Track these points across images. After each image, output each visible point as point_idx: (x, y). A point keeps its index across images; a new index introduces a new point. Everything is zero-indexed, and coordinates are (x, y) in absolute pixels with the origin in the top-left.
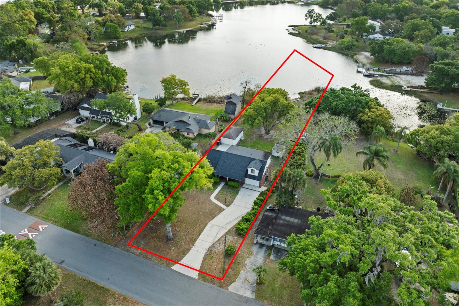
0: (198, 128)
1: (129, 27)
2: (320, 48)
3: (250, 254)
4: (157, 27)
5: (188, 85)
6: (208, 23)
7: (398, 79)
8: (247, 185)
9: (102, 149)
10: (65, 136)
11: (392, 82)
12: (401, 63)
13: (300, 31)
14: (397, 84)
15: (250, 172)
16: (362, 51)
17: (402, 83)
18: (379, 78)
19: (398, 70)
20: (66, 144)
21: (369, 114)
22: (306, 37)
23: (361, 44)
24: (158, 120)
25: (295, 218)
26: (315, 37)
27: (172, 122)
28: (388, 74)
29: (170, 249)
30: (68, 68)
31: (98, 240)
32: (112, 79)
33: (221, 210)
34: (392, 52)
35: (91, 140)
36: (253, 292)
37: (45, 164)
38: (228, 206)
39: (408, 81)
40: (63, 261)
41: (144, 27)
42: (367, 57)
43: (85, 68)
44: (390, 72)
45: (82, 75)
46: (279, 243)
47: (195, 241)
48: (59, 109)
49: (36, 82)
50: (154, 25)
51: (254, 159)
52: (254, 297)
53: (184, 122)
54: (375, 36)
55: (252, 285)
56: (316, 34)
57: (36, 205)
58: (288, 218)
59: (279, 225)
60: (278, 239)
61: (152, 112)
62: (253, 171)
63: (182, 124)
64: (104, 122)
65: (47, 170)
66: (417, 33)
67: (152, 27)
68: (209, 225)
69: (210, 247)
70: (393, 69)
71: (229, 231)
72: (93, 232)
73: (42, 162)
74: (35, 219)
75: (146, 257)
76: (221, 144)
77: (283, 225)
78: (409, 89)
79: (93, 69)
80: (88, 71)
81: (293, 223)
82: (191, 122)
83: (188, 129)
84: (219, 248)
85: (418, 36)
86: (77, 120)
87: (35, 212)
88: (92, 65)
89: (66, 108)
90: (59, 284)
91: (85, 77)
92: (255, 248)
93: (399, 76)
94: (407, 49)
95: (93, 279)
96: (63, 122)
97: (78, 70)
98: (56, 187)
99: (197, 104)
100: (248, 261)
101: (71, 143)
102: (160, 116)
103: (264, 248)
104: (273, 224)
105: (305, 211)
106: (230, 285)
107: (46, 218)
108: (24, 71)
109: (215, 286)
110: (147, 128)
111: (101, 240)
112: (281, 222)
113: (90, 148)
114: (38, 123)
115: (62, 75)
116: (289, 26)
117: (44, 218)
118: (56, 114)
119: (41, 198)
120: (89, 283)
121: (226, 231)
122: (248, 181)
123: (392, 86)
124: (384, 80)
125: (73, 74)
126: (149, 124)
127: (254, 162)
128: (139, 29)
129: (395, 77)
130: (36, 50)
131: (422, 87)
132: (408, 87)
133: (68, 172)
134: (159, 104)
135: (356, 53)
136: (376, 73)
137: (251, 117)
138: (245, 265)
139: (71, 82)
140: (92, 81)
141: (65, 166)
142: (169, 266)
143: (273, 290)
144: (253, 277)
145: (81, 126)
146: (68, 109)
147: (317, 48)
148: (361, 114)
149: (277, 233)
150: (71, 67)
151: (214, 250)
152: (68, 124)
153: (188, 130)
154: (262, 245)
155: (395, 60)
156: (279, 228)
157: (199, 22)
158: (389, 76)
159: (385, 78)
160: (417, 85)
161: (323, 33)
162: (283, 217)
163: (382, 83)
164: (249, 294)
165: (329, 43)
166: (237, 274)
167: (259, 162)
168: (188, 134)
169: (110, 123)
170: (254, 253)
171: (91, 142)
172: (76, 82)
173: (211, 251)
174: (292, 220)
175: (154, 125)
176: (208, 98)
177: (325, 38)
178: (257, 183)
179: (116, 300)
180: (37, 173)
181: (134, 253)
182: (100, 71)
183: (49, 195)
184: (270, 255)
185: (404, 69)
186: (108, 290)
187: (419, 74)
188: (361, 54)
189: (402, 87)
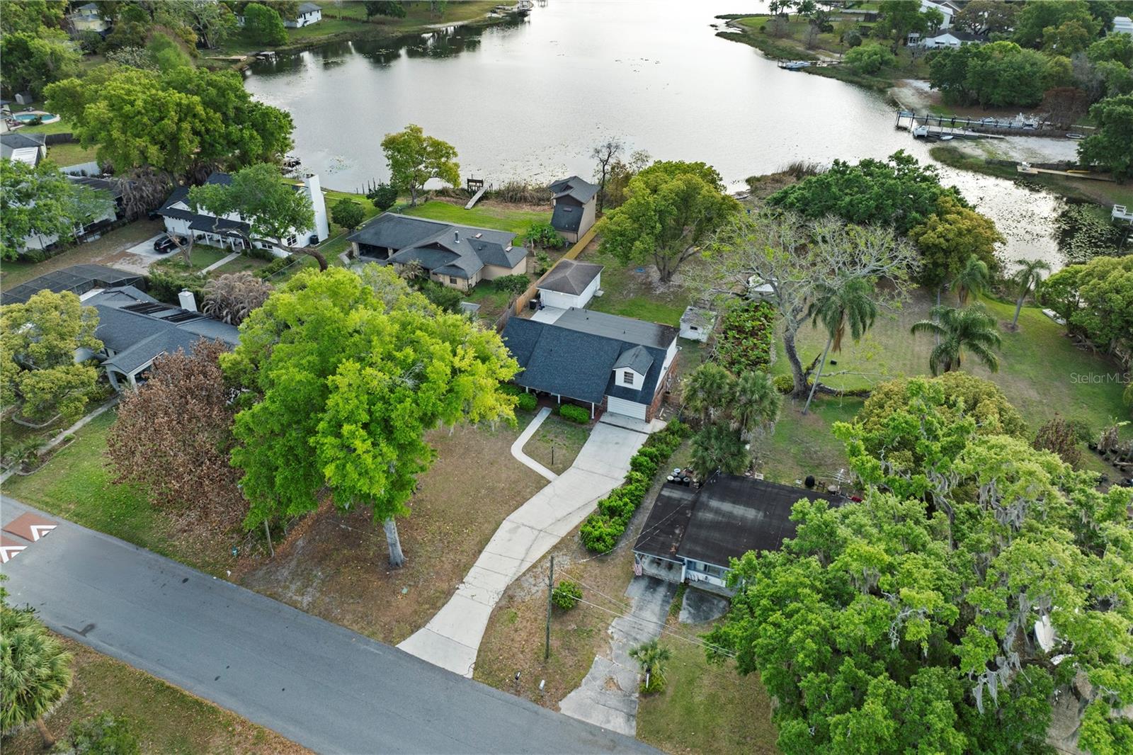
0: (479, 264)
1: (308, 16)
2: (798, 70)
3: (622, 607)
4: (379, 17)
5: (455, 154)
6: (509, 8)
7: (1003, 145)
8: (612, 414)
9: (217, 318)
10: (121, 284)
11: (989, 152)
12: (1010, 107)
13: (746, 28)
14: (1004, 158)
15: (620, 381)
16: (909, 78)
17: (1016, 156)
18: (954, 144)
19: (1004, 123)
20: (118, 304)
21: (940, 229)
22: (762, 42)
23: (904, 59)
24: (373, 242)
25: (748, 504)
26: (784, 43)
27: (410, 248)
28: (977, 134)
29: (395, 593)
30: (132, 104)
31: (194, 566)
32: (252, 137)
33: (541, 483)
34: (989, 77)
35: (188, 294)
36: (629, 716)
37: (55, 358)
38: (559, 472)
39: (1031, 152)
40: (91, 627)
41: (344, 18)
42: (920, 92)
43: (179, 105)
44: (983, 129)
45: (169, 124)
46: (702, 576)
47: (467, 568)
48: (109, 214)
49: (56, 150)
50: (371, 14)
51: (632, 346)
52: (633, 732)
53: (443, 248)
54: (939, 39)
55: (627, 695)
56: (788, 36)
57: (27, 468)
58: (727, 507)
59: (702, 525)
60: (701, 564)
61: (358, 223)
62: (628, 378)
63: (437, 255)
64: (229, 250)
65: (58, 373)
66: (1050, 29)
67: (365, 17)
68: (506, 525)
69: (508, 588)
70: (989, 121)
71: (563, 540)
72: (180, 543)
73: (44, 351)
74: (22, 508)
75: (326, 615)
76: (542, 308)
77: (714, 526)
78: (1035, 171)
79: (200, 109)
80: (186, 112)
81: (743, 519)
82: (460, 247)
83: (454, 266)
84: (534, 590)
85: (1052, 38)
86: (157, 245)
87: (26, 487)
88: (196, 99)
89: (129, 213)
90: (64, 696)
91: (179, 129)
92: (635, 591)
93: (1007, 138)
94: (1028, 67)
95: (171, 678)
96: (120, 249)
97: (158, 109)
98: (88, 419)
99: (480, 207)
100: (616, 628)
101: (133, 303)
102: (377, 234)
103: (662, 591)
104: (686, 523)
105: (773, 486)
106: (564, 695)
107: (54, 506)
108: (27, 121)
109: (521, 700)
111: (203, 567)
112: (709, 516)
113: (185, 316)
114: (49, 252)
115: (117, 124)
116: (718, 17)
117: (47, 504)
118: (104, 228)
119: (43, 450)
120: (162, 689)
121: (555, 541)
122: (614, 403)
123: (989, 162)
124: (968, 148)
125: (145, 120)
126: (350, 256)
127: (633, 351)
128: (334, 22)
129: (996, 142)
130: (58, 68)
131: (1069, 166)
132: (1033, 166)
133: (121, 378)
134: (376, 204)
135: (893, 81)
136: (945, 130)
137: (621, 235)
138: (607, 639)
139: (140, 142)
140: (197, 139)
141: (114, 363)
142: (390, 641)
143: (689, 711)
144: (629, 673)
145: (167, 260)
146: (136, 217)
147: (791, 69)
148: (918, 229)
149: (698, 549)
150: (139, 103)
151: (520, 594)
152: (134, 255)
153: (453, 271)
154: (654, 582)
155: (996, 97)
156: (704, 533)
157: (487, 7)
158: (980, 138)
159: (970, 143)
160: (1055, 160)
161: (806, 32)
162: (714, 503)
163: (963, 156)
164: (619, 724)
165: (822, 58)
166: (584, 667)
167: (644, 352)
168: (452, 281)
169: (245, 253)
170: (633, 603)
171: (187, 300)
172: (154, 141)
173: (511, 598)
174: (739, 511)
175: (364, 258)
176: (508, 190)
177: (811, 46)
178: (639, 410)
179: (236, 739)
180: (28, 380)
181: (294, 604)
182: (218, 115)
183: (67, 440)
184: (677, 609)
185: (1020, 120)
186: (214, 711)
187: (1059, 133)
188: (905, 85)
189: (1015, 164)
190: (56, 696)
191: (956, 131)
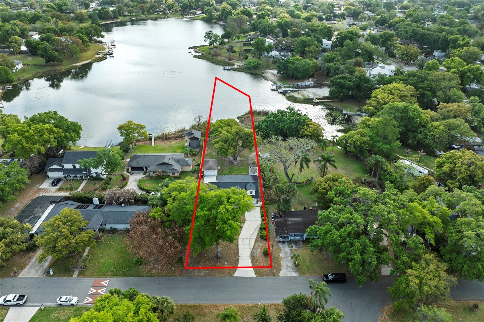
0: (180, 166)
1: (17, 66)
2: (230, 70)
3: (280, 250)
4: (52, 63)
6: (104, 52)
7: (306, 92)
11: (303, 96)
12: (303, 78)
13: (202, 52)
14: (307, 97)
15: (249, 194)
16: (267, 69)
17: (311, 96)
18: (292, 94)
19: (303, 84)
22: (212, 59)
23: (262, 61)
24: (137, 166)
25: (297, 217)
26: (219, 58)
27: (154, 166)
28: (297, 89)
30: (28, 132)
31: (163, 276)
33: (240, 227)
34: (296, 69)
36: (296, 272)
38: (243, 223)
39: (315, 94)
41: (34, 65)
42: (274, 75)
43: (47, 129)
44: (297, 87)
45: (45, 137)
46: (293, 238)
47: (238, 253)
50: (47, 62)
51: (248, 183)
52: (298, 275)
53: (166, 164)
54: (273, 53)
55: (293, 268)
56: (220, 55)
58: (293, 219)
59: (289, 225)
60: (293, 234)
62: (251, 192)
63: (165, 166)
64: (82, 179)
67: (45, 64)
68: (240, 240)
69: (251, 254)
70: (299, 84)
71: (256, 239)
75: (210, 275)
76: (205, 176)
77: (293, 224)
78: (318, 101)
79: (54, 129)
81: (298, 221)
82: (172, 162)
84: (257, 253)
85: (308, 52)
86: (53, 183)
91: (50, 138)
92: (281, 246)
93: (306, 89)
96: (35, 189)
97: (40, 132)
99: (157, 144)
100: (281, 255)
103: (286, 244)
104: (286, 226)
106: (279, 273)
107: (103, 275)
109: (270, 277)
110: (129, 176)
111: (167, 276)
112: (290, 222)
115: (24, 141)
116: (189, 48)
121: (254, 240)
123: (305, 100)
124: (296, 95)
125: (36, 137)
126: (128, 172)
128: (30, 67)
129: (303, 91)
131: (327, 98)
132: (318, 99)
135: (263, 71)
136: (288, 89)
137: (223, 149)
138: (281, 258)
139: (37, 146)
141: (90, 227)
142: (231, 275)
143: (307, 267)
144: (290, 263)
145: (61, 188)
147: (227, 70)
148: (302, 130)
149: (292, 231)
150: (31, 132)
151: (255, 255)
154: (284, 242)
155: (299, 76)
156: (291, 227)
158: (298, 90)
159: (296, 93)
160: (321, 97)
162: (289, 219)
163: (296, 98)
164: (294, 274)
165: (236, 64)
166: (280, 265)
168: (173, 174)
169: (89, 179)
170: (282, 248)
171: (96, 201)
172: (41, 145)
173: (253, 256)
174: (296, 219)
176: (163, 135)
177: (230, 59)
178: (255, 200)
179: (211, 309)
183: (88, 256)
184: (292, 247)
185: (307, 83)
186: (200, 305)
187: (319, 85)
188: (268, 72)
189: (312, 99)
191: (292, 89)
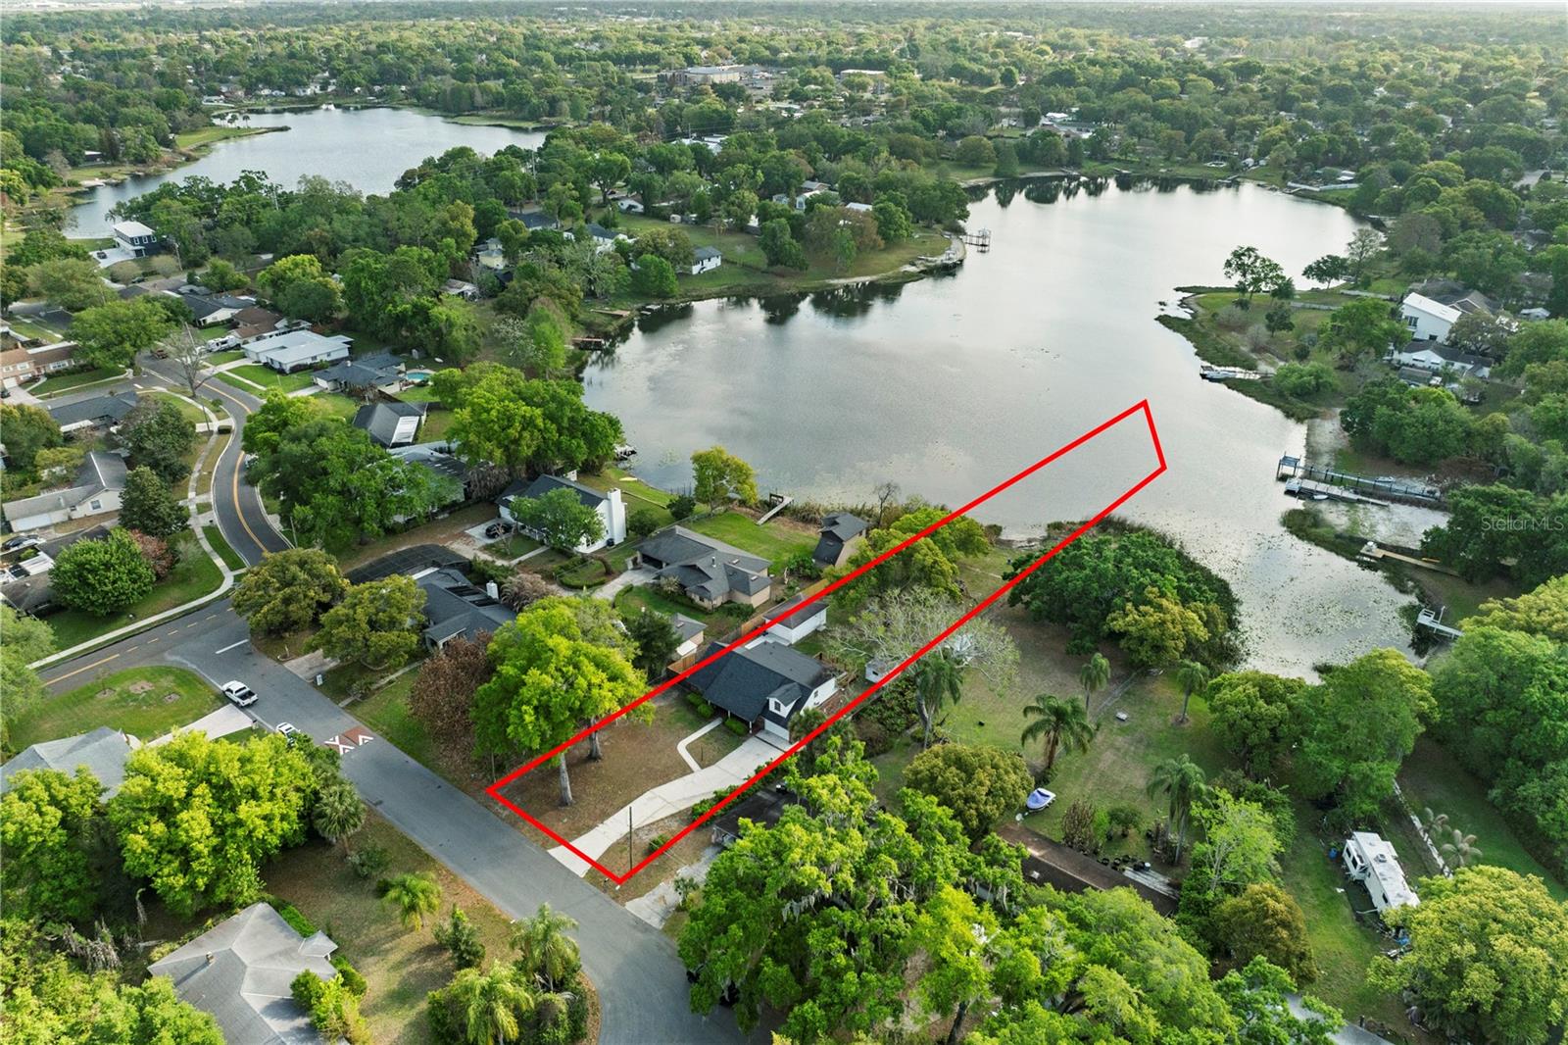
0: (726, 586)
2: (1219, 381)
3: (695, 859)
6: (934, 259)
8: (768, 733)
9: (508, 605)
10: (451, 566)
15: (772, 708)
18: (1323, 506)
19: (1401, 485)
20: (445, 584)
24: (655, 553)
26: (1231, 338)
27: (675, 566)
28: (1355, 497)
29: (559, 820)
30: (488, 411)
31: (445, 778)
32: (579, 446)
33: (687, 771)
35: (494, 584)
36: (663, 918)
37: (393, 624)
38: (702, 767)
40: (381, 802)
41: (744, 266)
43: (524, 417)
44: (1371, 492)
45: (513, 432)
47: (609, 815)
48: (460, 497)
49: (434, 416)
50: (772, 263)
51: (789, 680)
52: (661, 927)
53: (699, 570)
55: (667, 909)
56: (1240, 329)
57: (364, 697)
61: (650, 531)
62: (778, 707)
63: (695, 575)
64: (542, 543)
65: (393, 636)
68: (648, 794)
69: (629, 833)
70: (1387, 480)
71: (678, 812)
72: (443, 763)
73: (388, 619)
74: (357, 723)
75: (513, 824)
76: (765, 634)
78: (1382, 553)
79: (540, 422)
80: (528, 423)
82: (714, 572)
83: (705, 587)
84: (645, 837)
86: (488, 530)
87: (359, 710)
88: (538, 411)
89: (474, 496)
90: (359, 829)
91: (521, 436)
92: (709, 852)
93: (1394, 506)
95: (416, 838)
96: (461, 529)
97: (508, 419)
98: (407, 669)
99: (772, 524)
100: (682, 869)
101: (453, 585)
102: (657, 547)
106: (632, 899)
107: (374, 726)
108: (417, 381)
109: (605, 894)
110: (626, 569)
111: (452, 781)
113: (488, 602)
114: (411, 526)
116: (1177, 290)
117: (371, 722)
118: (453, 508)
119: (375, 686)
120: (410, 843)
121: (674, 811)
122: (769, 725)
123: (1341, 536)
124: (1333, 514)
125: (496, 427)
126: (635, 562)
127: (787, 686)
128: (734, 270)
133: (434, 643)
134: (673, 514)
135: (1323, 409)
136: (1322, 487)
138: (672, 873)
139: (488, 446)
141: (432, 631)
142: (545, 846)
144: (675, 897)
145: (492, 545)
146: (479, 500)
147: (1211, 379)
150: (494, 413)
151: (633, 838)
152: (469, 536)
153: (701, 591)
157: (911, 255)
158: (1359, 501)
159: (1341, 507)
161: (1259, 329)
163: (1316, 523)
164: (655, 922)
165: (1262, 366)
166: (650, 887)
167: (797, 688)
168: (700, 599)
169: (551, 549)
170: (703, 858)
171: (492, 589)
172: (500, 445)
173: (629, 838)
175: (642, 565)
177: (1258, 348)
178: (785, 733)
180: (374, 638)
181: (497, 814)
182: (554, 425)
183: (390, 682)
189: (1364, 541)
190: (355, 826)
191: (1335, 490)
